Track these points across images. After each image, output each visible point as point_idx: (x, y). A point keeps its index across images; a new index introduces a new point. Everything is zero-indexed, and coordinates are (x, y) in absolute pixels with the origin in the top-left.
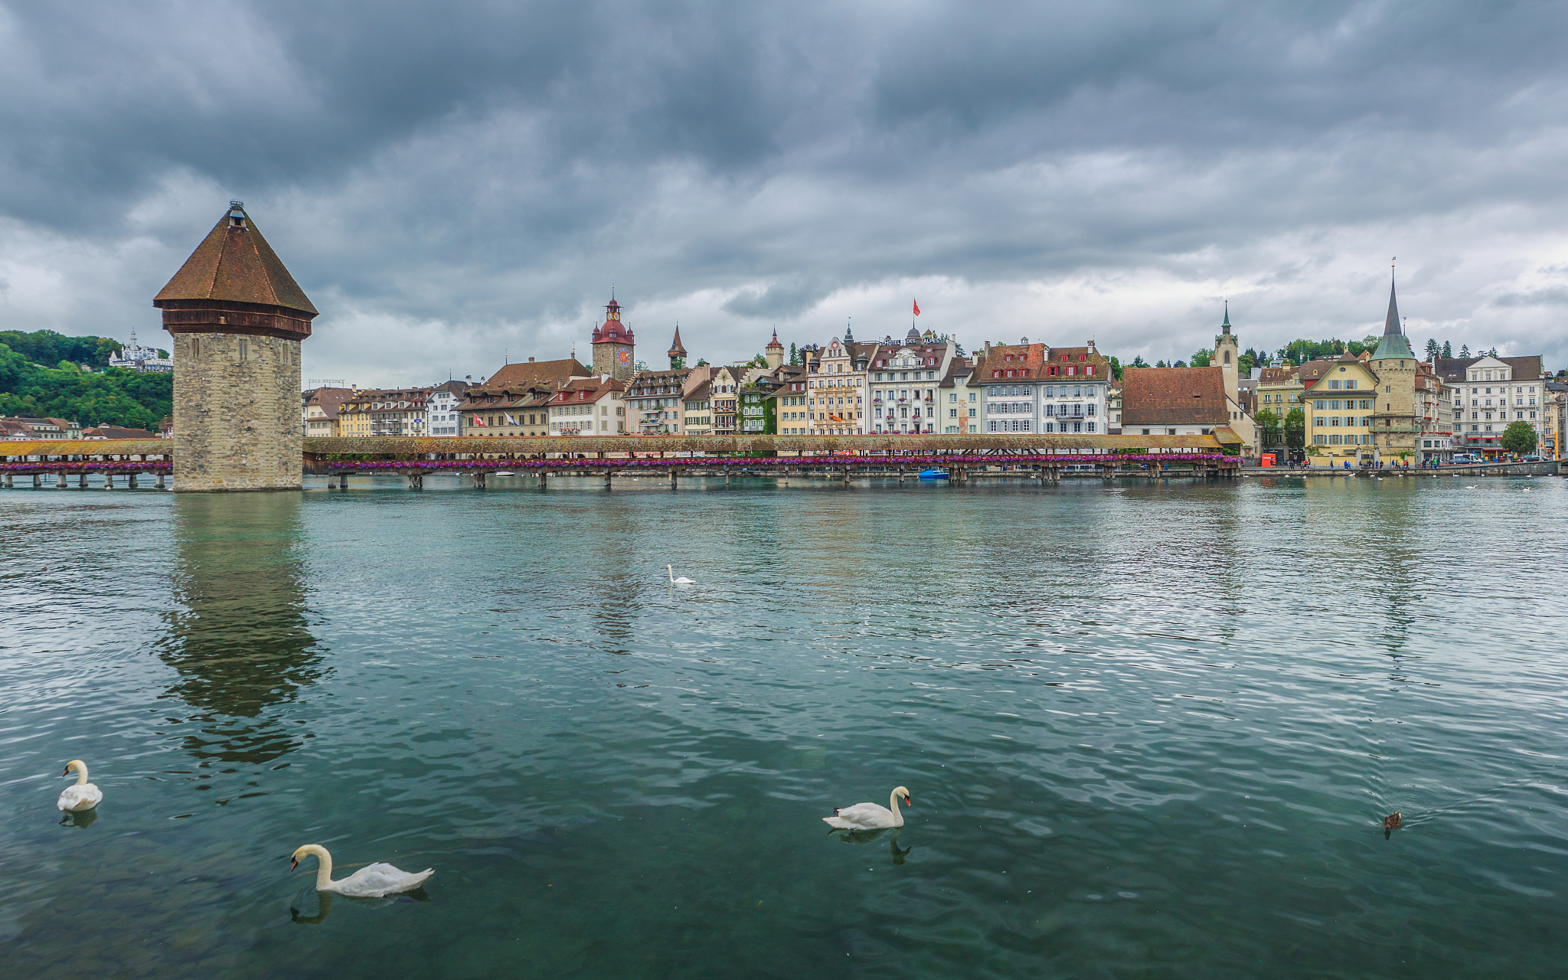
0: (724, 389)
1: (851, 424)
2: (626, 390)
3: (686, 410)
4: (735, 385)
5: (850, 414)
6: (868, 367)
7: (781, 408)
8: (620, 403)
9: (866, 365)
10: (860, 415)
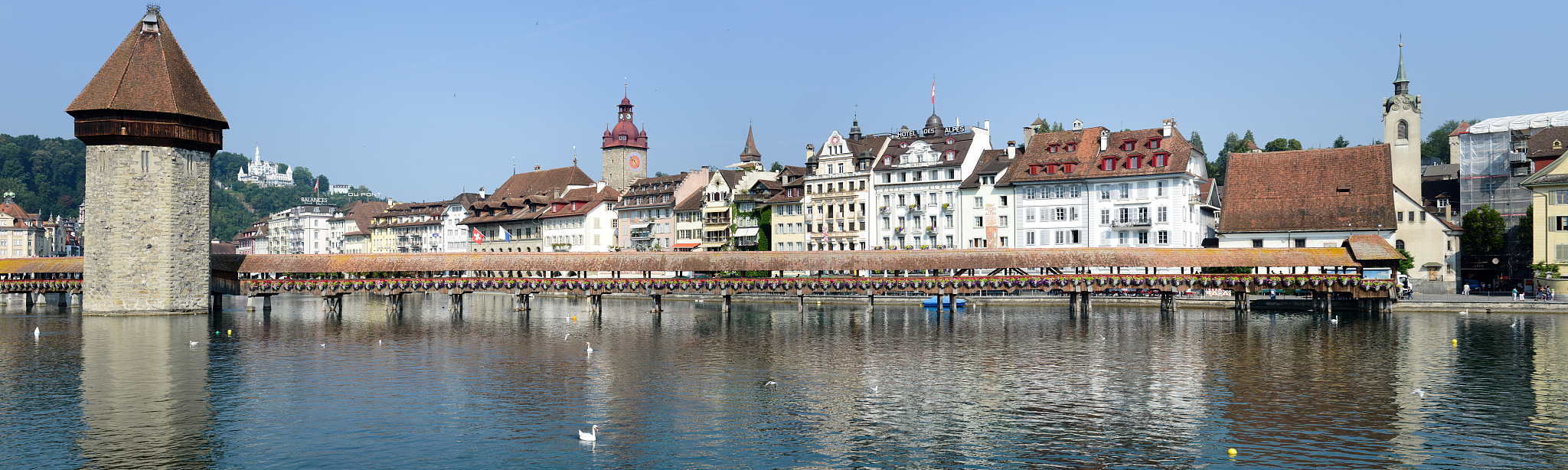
0: (717, 197)
1: (852, 237)
2: (620, 199)
3: (678, 221)
4: (728, 192)
5: (852, 225)
6: (874, 166)
7: (776, 219)
8: (614, 215)
9: (871, 164)
10: (862, 227)
